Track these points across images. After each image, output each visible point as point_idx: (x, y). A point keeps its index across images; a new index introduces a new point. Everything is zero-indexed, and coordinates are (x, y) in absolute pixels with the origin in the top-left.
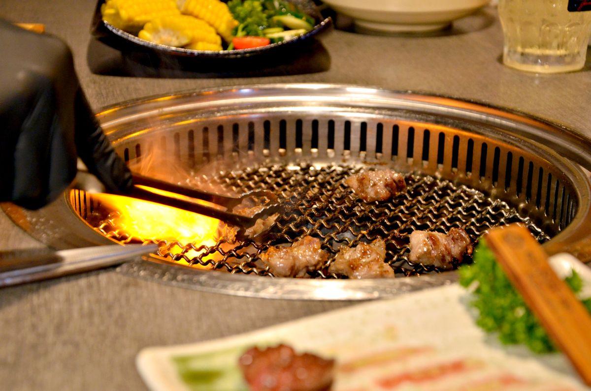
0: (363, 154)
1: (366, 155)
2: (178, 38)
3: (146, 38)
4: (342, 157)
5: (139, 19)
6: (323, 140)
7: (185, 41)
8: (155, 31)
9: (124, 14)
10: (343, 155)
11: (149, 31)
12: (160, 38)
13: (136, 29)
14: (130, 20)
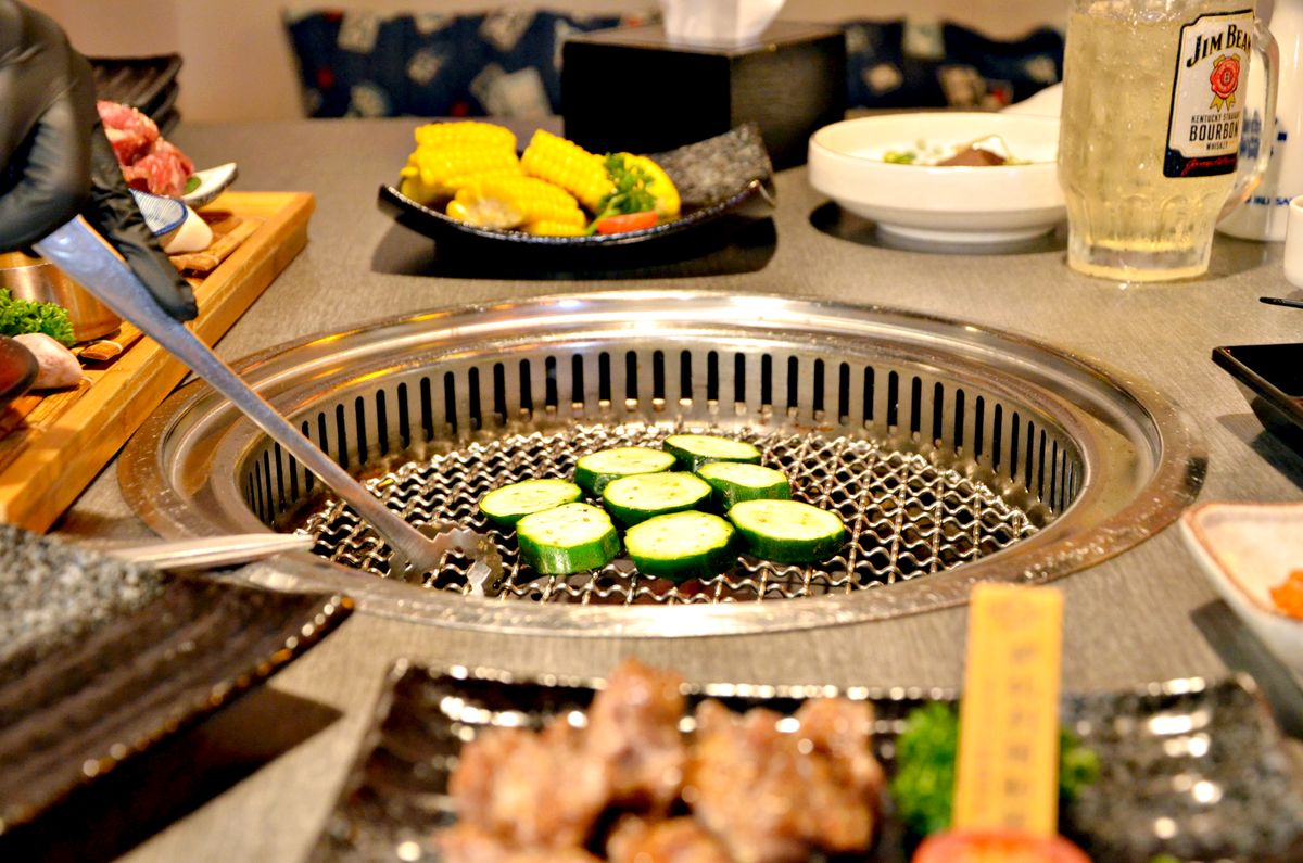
0: (793, 411)
1: (798, 414)
2: (505, 214)
3: (458, 212)
4: (759, 415)
5: (450, 183)
6: (726, 387)
7: (516, 220)
8: (472, 202)
9: (429, 176)
10: (760, 412)
11: (464, 203)
12: (479, 213)
13: (442, 201)
14: (438, 185)
